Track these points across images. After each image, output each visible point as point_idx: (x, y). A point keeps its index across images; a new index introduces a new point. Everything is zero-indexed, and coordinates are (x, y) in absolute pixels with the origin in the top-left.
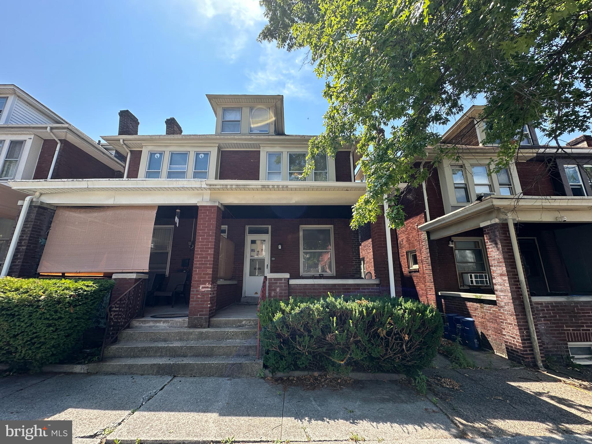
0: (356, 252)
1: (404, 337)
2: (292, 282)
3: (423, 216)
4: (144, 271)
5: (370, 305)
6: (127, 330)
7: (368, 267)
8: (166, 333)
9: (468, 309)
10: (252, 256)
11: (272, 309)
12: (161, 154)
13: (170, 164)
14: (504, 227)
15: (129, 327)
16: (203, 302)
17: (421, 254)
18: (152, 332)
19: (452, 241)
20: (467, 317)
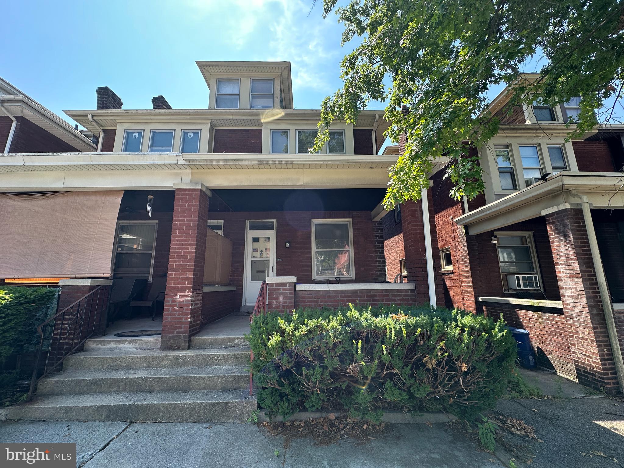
0: (380, 251)
1: (460, 367)
2: (300, 288)
3: (460, 206)
4: (105, 275)
5: (412, 321)
6: (79, 354)
7: (389, 269)
8: (129, 358)
9: (519, 319)
10: (254, 257)
11: (267, 329)
12: (140, 133)
13: (152, 145)
14: (578, 213)
15: (82, 349)
16: (181, 316)
17: (457, 253)
18: (110, 358)
19: (496, 237)
20: (518, 329)
